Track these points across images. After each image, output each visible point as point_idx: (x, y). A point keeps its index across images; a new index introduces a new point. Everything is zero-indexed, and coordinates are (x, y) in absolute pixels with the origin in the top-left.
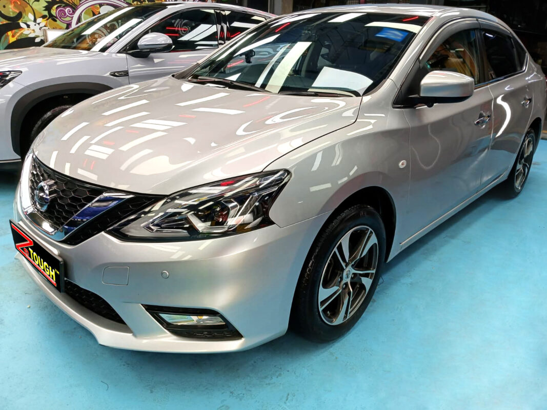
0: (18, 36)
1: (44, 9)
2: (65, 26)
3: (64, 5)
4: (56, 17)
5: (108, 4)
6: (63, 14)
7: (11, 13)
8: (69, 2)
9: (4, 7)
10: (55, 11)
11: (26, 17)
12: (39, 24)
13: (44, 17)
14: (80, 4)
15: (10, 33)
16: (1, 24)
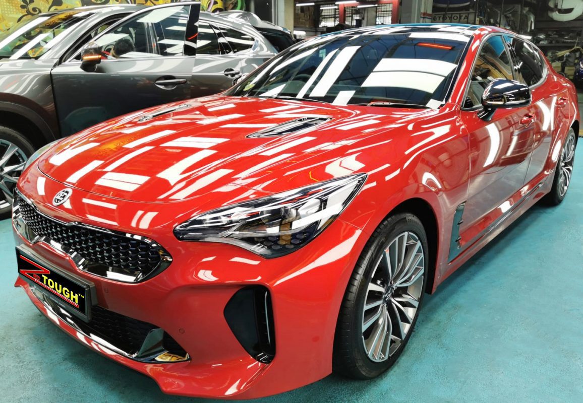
16: (22, 43)
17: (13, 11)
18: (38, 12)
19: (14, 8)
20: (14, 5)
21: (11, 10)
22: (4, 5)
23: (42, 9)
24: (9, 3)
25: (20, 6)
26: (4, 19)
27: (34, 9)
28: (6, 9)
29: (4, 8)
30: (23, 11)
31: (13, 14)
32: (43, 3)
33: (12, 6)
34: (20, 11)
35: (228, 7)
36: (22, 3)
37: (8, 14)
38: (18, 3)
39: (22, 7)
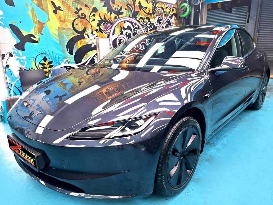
0: (83, 44)
1: (97, 25)
2: (107, 36)
3: (107, 22)
4: (103, 30)
5: (128, 21)
6: (106, 29)
7: (80, 29)
8: (109, 20)
9: (77, 25)
10: (102, 26)
11: (88, 31)
12: (94, 35)
13: (97, 30)
14: (115, 21)
15: (79, 42)
16: (75, 36)
17: (70, 16)
18: (84, 16)
19: (71, 13)
20: (71, 11)
21: (70, 15)
22: (65, 11)
23: (86, 14)
24: (68, 10)
25: (74, 12)
26: (65, 21)
27: (82, 14)
28: (66, 14)
29: (65, 13)
30: (76, 16)
31: (70, 17)
32: (87, 10)
33: (70, 12)
34: (74, 15)
35: (180, 13)
36: (76, 11)
37: (68, 18)
38: (73, 11)
39: (76, 13)
